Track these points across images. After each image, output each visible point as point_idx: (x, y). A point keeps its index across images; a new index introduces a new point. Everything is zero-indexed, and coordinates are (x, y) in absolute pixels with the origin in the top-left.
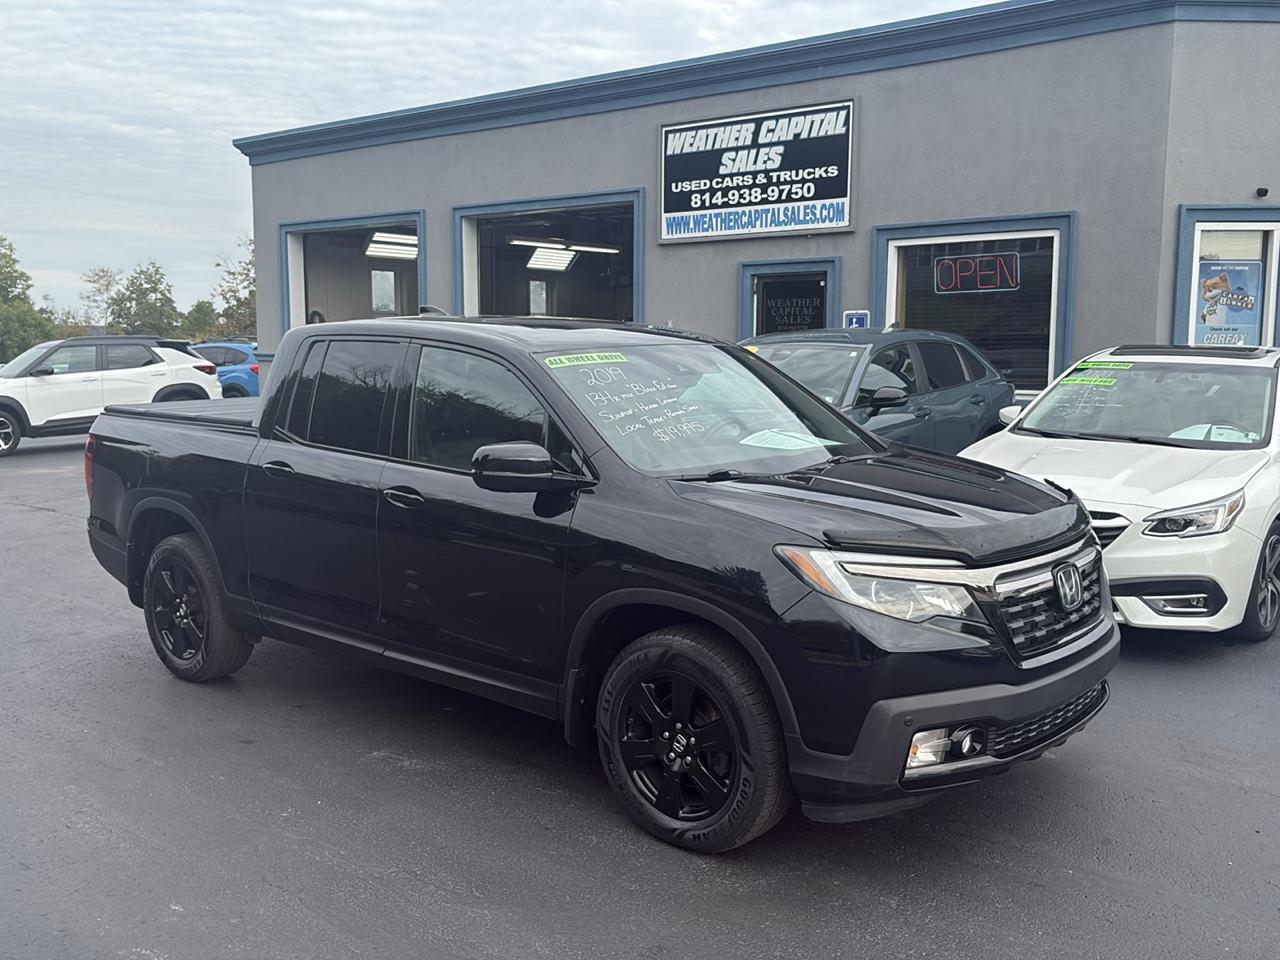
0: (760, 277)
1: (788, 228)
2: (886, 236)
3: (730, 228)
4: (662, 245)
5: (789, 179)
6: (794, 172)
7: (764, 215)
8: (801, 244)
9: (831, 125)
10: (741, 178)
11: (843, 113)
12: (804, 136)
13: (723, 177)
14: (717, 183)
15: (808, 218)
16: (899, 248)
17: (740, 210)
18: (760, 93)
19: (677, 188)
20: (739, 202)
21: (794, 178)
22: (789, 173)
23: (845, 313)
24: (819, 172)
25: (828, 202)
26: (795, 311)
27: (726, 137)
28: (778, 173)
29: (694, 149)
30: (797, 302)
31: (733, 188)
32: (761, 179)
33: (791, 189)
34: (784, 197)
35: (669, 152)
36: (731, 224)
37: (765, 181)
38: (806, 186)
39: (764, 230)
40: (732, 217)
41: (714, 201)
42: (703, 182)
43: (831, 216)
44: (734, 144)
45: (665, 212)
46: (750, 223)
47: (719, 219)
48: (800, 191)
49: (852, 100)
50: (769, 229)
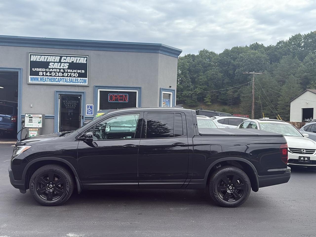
0: (60, 95)
1: (70, 83)
2: (97, 88)
3: (52, 82)
4: (28, 84)
5: (70, 72)
6: (72, 70)
7: (63, 80)
8: (73, 88)
9: (83, 61)
10: (56, 70)
11: (86, 59)
12: (75, 62)
13: (50, 69)
14: (48, 70)
15: (76, 82)
16: (100, 91)
17: (55, 77)
18: (61, 49)
19: (34, 69)
20: (55, 75)
21: (72, 71)
22: (70, 70)
23: (87, 105)
24: (79, 71)
25: (82, 78)
26: (71, 104)
27: (50, 59)
28: (67, 70)
29: (40, 60)
30: (72, 102)
31: (53, 72)
32: (62, 71)
33: (71, 74)
34: (69, 76)
35: (32, 60)
36: (53, 81)
37: (63, 71)
38: (75, 74)
39: (63, 83)
40: (52, 79)
41: (47, 74)
42: (43, 69)
43: (83, 82)
44: (54, 61)
45: (30, 75)
46: (58, 81)
47: (48, 79)
48: (74, 75)
49: (88, 56)
50: (64, 83)
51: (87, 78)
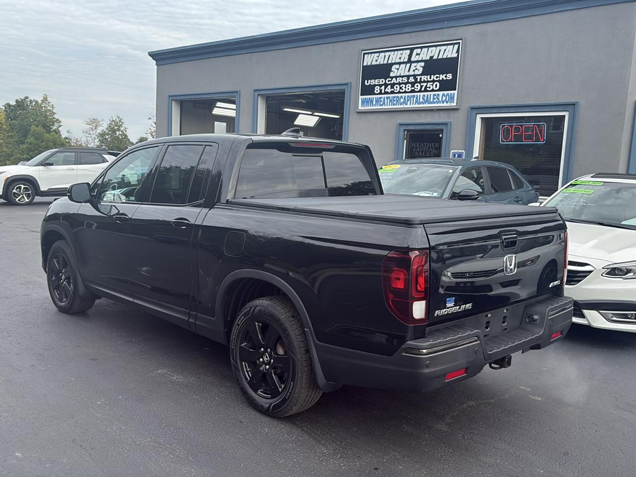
0: (408, 131)
1: (424, 105)
2: (475, 112)
3: (394, 105)
4: (358, 112)
5: (426, 80)
6: (429, 76)
7: (412, 99)
8: (430, 115)
9: (450, 52)
10: (401, 79)
11: (456, 46)
12: (435, 57)
13: (392, 78)
14: (389, 81)
15: (435, 101)
16: (482, 118)
17: (400, 95)
18: (413, 34)
19: (368, 83)
20: (399, 91)
21: (429, 79)
22: (426, 77)
23: (452, 152)
24: (442, 77)
25: (446, 93)
26: (426, 150)
27: (395, 57)
28: (421, 77)
29: (378, 63)
30: (427, 145)
31: (397, 84)
32: (412, 80)
33: (427, 85)
34: (423, 89)
35: (365, 64)
36: (395, 102)
38: (435, 84)
39: (412, 106)
40: (395, 99)
41: (386, 90)
42: (381, 80)
43: (447, 100)
44: (399, 61)
45: (361, 95)
46: (404, 102)
47: (389, 100)
48: (431, 86)
49: (461, 39)
50: (414, 106)
51: (456, 90)
